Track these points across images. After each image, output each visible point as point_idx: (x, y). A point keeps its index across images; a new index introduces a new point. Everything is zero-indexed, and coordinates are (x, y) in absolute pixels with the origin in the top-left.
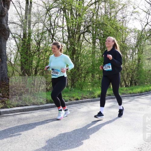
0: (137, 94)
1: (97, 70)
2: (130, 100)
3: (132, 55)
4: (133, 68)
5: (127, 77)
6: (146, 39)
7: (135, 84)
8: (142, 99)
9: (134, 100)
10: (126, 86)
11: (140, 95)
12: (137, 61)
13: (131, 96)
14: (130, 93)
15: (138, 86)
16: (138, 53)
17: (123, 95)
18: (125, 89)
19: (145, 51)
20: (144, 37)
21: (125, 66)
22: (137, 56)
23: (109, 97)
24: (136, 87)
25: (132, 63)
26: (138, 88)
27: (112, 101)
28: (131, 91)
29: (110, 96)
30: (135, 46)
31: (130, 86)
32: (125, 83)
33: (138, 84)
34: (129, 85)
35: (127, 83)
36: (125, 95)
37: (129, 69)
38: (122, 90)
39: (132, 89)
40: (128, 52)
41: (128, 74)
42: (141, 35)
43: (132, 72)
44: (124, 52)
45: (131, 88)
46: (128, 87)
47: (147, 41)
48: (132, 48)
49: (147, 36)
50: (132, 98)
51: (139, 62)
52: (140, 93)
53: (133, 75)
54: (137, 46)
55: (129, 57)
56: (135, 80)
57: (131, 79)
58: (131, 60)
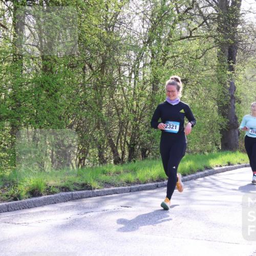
0: (147, 184)
1: (26, 111)
2: (127, 201)
3: (135, 70)
4: (137, 106)
5: (119, 134)
6: (175, 22)
7: (144, 156)
9: (139, 202)
10: (116, 162)
11: (157, 187)
12: (148, 88)
13: (131, 191)
14: (128, 183)
15: (153, 159)
16: (151, 63)
17: (106, 189)
18: (114, 168)
19: (173, 57)
20: (169, 16)
21: (113, 100)
22: (148, 70)
23: (64, 194)
24: (145, 162)
25: (134, 93)
26: (150, 167)
27: (73, 207)
28: (131, 177)
29: (66, 191)
30: (144, 43)
31: (129, 161)
32: (114, 151)
33: (153, 155)
34: (126, 156)
35: (120, 151)
36: (112, 188)
37: (125, 110)
38: (104, 173)
39: (134, 171)
40: (122, 59)
41: (121, 124)
42: (163, 10)
43: (135, 119)
44: (109, 58)
45: (132, 165)
46: (123, 163)
47: (178, 26)
48: (135, 48)
49: (178, 12)
50: (133, 196)
51: (155, 88)
52: (158, 181)
53: (136, 128)
54: (150, 41)
55: (127, 73)
56: (142, 144)
57: (132, 139)
58: (132, 82)
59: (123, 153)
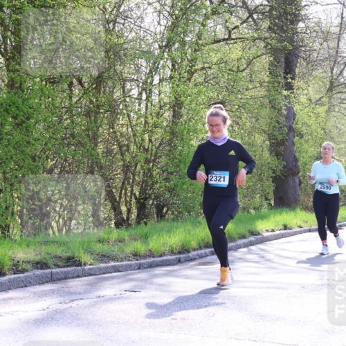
0: (164, 258)
2: (134, 283)
3: (147, 88)
4: (150, 141)
5: (123, 183)
6: (207, 17)
7: (161, 216)
8: (187, 277)
9: (152, 284)
10: (118, 225)
11: (179, 261)
12: (166, 115)
13: (140, 267)
14: (136, 255)
15: (173, 220)
16: (171, 78)
17: (102, 265)
18: (115, 234)
19: (203, 68)
20: (198, 8)
21: (115, 132)
22: (167, 88)
23: (39, 272)
24: (162, 224)
25: (146, 122)
26: (169, 232)
27: (53, 292)
28: (140, 247)
29: (42, 268)
30: (160, 47)
31: (138, 223)
33: (173, 214)
34: (134, 216)
35: (124, 209)
36: (112, 264)
37: (133, 147)
38: (100, 241)
39: (145, 238)
40: (127, 70)
41: (126, 168)
43: (147, 161)
44: (108, 70)
45: (143, 229)
46: (129, 225)
47: (210, 23)
48: (147, 54)
49: (211, 3)
50: (142, 275)
51: (177, 115)
52: (180, 253)
53: (148, 174)
54: (169, 45)
55: (135, 92)
56: (157, 197)
57: (142, 191)
58: (143, 106)
59: (129, 211)
